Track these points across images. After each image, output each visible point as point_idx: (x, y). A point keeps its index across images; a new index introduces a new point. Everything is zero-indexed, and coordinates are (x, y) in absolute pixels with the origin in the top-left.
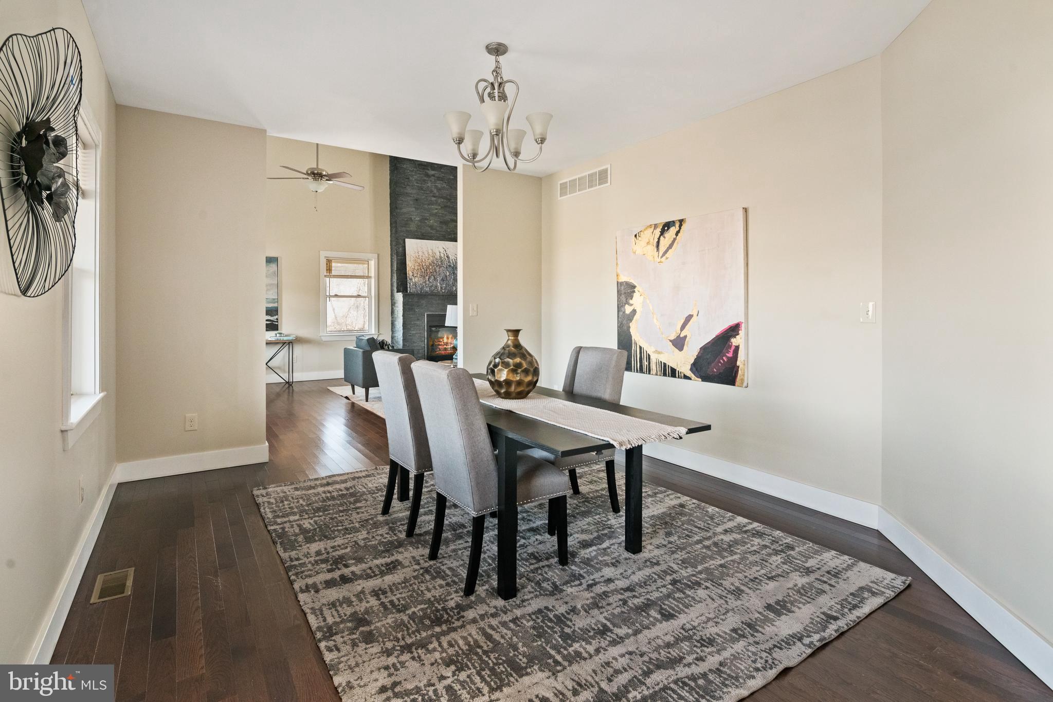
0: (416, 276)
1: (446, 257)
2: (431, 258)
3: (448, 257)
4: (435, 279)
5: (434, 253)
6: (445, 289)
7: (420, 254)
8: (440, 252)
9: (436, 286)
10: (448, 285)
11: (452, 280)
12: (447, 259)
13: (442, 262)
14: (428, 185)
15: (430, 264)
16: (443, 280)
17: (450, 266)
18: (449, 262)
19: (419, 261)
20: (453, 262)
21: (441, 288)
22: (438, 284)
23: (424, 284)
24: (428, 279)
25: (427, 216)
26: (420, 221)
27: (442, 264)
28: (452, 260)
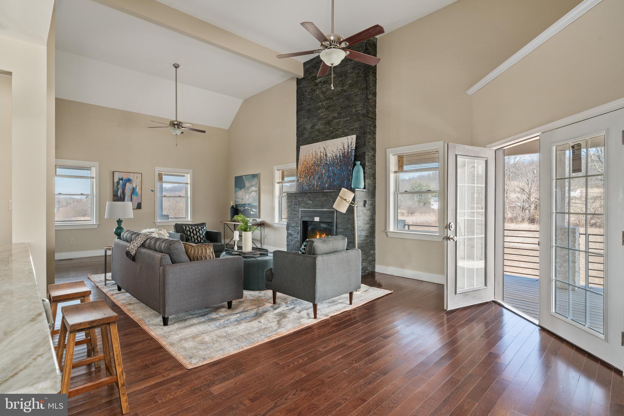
0: (302, 177)
1: (324, 156)
2: (314, 159)
3: (326, 155)
4: (314, 178)
5: (316, 154)
6: (320, 186)
7: (307, 156)
8: (321, 152)
9: (313, 184)
10: (322, 182)
11: (326, 177)
12: (325, 157)
13: (321, 161)
14: (317, 93)
15: (312, 165)
16: (319, 178)
17: (326, 164)
18: (326, 160)
19: (305, 163)
20: (329, 159)
21: (317, 186)
22: (315, 182)
23: (306, 183)
24: (309, 178)
25: (316, 122)
26: (311, 128)
27: (321, 163)
28: (329, 158)
